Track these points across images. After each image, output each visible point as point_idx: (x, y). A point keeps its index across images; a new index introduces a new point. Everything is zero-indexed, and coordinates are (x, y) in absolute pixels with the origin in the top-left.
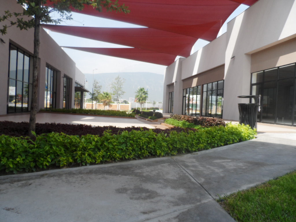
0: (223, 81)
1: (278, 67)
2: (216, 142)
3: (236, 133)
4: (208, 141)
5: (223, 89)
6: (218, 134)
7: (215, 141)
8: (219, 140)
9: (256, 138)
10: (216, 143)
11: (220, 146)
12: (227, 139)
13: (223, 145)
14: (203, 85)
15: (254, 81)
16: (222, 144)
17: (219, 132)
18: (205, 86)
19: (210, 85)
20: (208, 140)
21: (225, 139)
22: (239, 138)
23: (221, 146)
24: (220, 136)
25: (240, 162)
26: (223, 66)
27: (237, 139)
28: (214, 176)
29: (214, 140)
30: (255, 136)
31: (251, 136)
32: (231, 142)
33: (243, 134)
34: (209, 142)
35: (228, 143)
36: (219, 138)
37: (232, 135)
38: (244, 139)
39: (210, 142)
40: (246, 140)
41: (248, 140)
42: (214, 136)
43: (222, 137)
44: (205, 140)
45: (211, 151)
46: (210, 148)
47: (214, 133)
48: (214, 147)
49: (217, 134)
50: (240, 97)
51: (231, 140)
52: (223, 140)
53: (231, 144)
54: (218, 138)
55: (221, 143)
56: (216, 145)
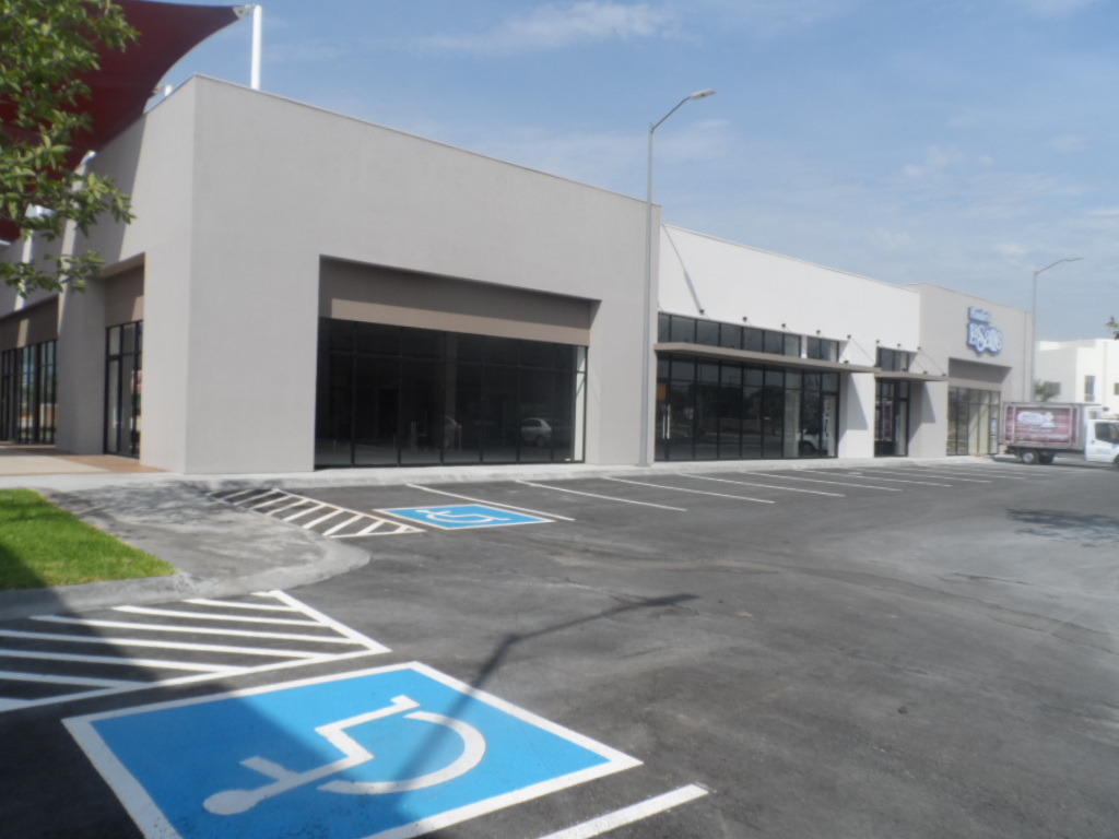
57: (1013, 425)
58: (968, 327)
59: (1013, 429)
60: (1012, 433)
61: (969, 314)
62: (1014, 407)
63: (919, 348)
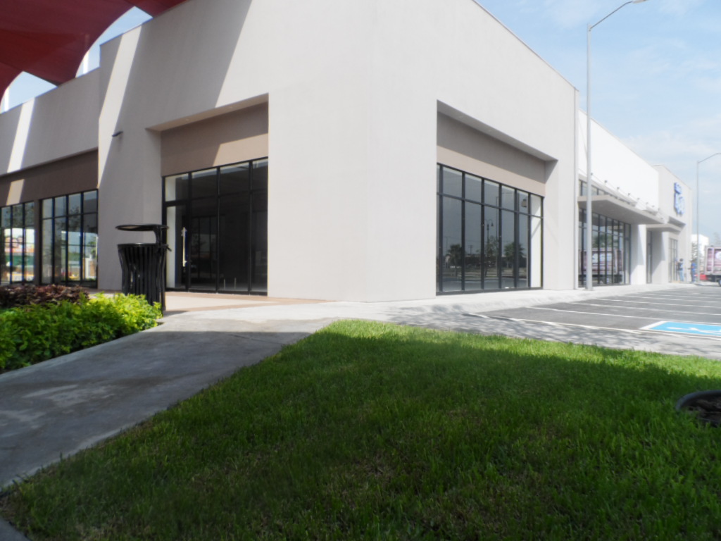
0: (95, 192)
1: (218, 168)
2: (47, 344)
3: (108, 317)
4: (18, 345)
5: (97, 213)
6: (55, 322)
7: (44, 342)
8: (56, 340)
9: (160, 324)
10: (48, 346)
11: (59, 355)
12: (82, 332)
13: (69, 351)
14: (41, 202)
15: (171, 196)
16: (67, 349)
17: (55, 317)
18: (47, 204)
19: (60, 201)
20: (20, 341)
21: (76, 335)
22: (116, 329)
23: (64, 353)
24: (60, 329)
25: (102, 385)
26: (94, 153)
27: (111, 332)
28: (10, 435)
29: (40, 340)
30: (158, 320)
31: (148, 321)
32: (95, 341)
33: (126, 318)
34: (23, 347)
35: (84, 343)
36: (55, 333)
37: (97, 322)
38: (130, 329)
39: (28, 346)
40: (134, 331)
41: (141, 330)
42: (40, 330)
43: (65, 331)
44: (8, 344)
45: (29, 370)
46: (28, 364)
47: (40, 321)
48: (40, 359)
49: (50, 324)
50: (120, 228)
51: (93, 336)
52: (69, 338)
53: (93, 345)
54: (51, 333)
55: (63, 346)
56: (47, 353)
57: (712, 261)
58: (675, 196)
59: (713, 264)
60: (712, 267)
61: (675, 187)
62: (713, 249)
63: (659, 209)
